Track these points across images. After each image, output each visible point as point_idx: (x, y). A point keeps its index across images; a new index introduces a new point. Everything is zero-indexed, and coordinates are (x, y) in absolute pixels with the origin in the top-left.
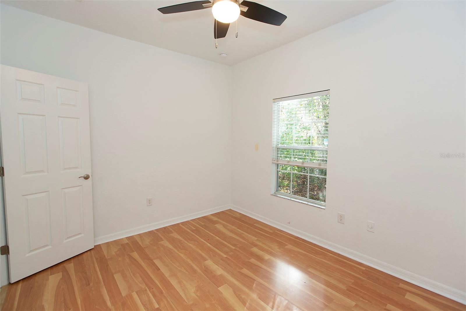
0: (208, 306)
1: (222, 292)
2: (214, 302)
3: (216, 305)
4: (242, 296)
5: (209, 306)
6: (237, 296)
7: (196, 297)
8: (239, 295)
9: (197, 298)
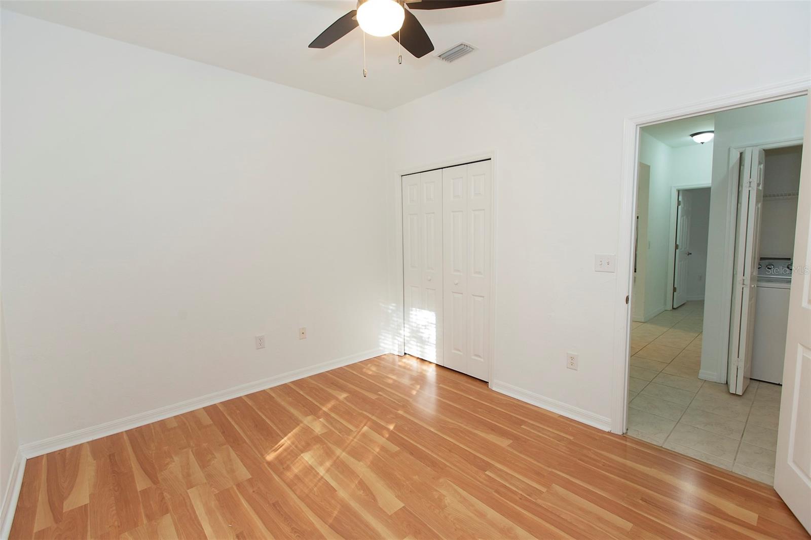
0: (416, 477)
1: (396, 498)
2: (407, 483)
3: (404, 479)
4: (363, 493)
5: (414, 477)
6: (372, 494)
7: (438, 489)
8: (368, 495)
9: (435, 488)
